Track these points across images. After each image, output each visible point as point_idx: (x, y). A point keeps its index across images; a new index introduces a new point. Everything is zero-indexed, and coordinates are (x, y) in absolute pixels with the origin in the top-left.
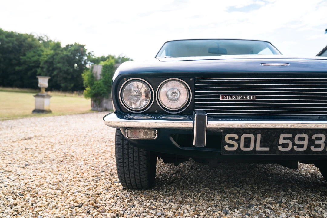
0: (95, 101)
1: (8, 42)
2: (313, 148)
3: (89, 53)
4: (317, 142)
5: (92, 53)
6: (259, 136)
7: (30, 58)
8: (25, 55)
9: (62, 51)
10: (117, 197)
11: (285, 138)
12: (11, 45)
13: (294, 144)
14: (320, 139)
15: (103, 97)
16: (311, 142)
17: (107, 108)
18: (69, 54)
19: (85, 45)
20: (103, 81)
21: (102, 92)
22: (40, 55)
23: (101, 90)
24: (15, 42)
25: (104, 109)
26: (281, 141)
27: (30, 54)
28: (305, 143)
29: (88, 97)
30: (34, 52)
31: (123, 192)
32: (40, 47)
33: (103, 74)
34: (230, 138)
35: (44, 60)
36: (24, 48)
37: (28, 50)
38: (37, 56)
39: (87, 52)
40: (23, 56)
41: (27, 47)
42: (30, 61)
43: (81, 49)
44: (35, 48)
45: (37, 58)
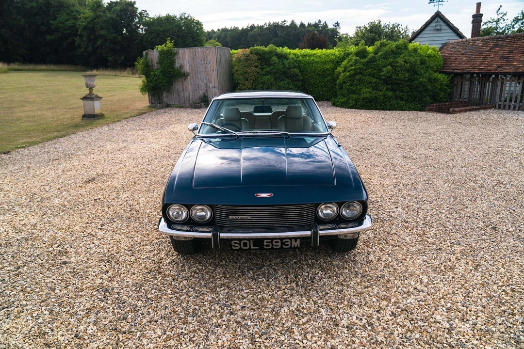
0: (153, 95)
2: (284, 246)
3: (141, 13)
4: (286, 243)
5: (145, 14)
6: (251, 241)
7: (63, 23)
8: (55, 18)
9: (104, 12)
10: (174, 262)
11: (267, 242)
13: (273, 245)
14: (288, 242)
15: (163, 90)
16: (282, 244)
17: (169, 103)
18: (114, 16)
19: (135, 3)
20: (161, 71)
21: (161, 85)
22: (76, 19)
23: (160, 83)
25: (164, 105)
26: (265, 244)
27: (62, 17)
28: (279, 244)
29: (145, 91)
30: (68, 14)
31: (179, 257)
32: (73, 5)
33: (161, 62)
34: (234, 243)
35: (82, 25)
36: (53, 9)
37: (59, 11)
38: (72, 20)
39: (138, 12)
40: (53, 20)
41: (57, 7)
42: (63, 27)
43: (130, 8)
44: (67, 8)
45: (72, 22)
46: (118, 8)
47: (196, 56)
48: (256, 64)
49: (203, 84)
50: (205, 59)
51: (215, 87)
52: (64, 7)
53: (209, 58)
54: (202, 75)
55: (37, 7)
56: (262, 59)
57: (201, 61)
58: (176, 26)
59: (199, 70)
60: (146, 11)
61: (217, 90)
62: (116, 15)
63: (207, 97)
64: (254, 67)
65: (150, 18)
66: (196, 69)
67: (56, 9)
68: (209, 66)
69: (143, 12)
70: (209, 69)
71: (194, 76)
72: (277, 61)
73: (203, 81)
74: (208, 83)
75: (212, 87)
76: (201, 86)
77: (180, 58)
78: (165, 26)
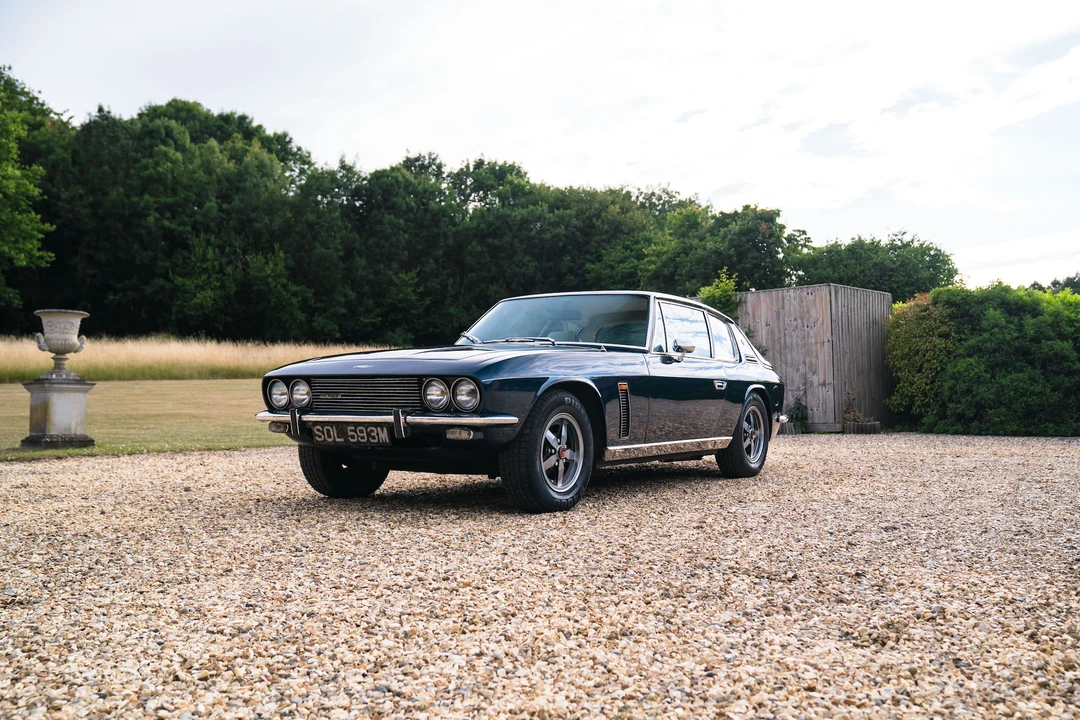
1: (556, 224)
2: (370, 439)
3: (790, 239)
4: (372, 434)
5: (801, 239)
7: (612, 268)
8: (599, 258)
9: (702, 237)
11: (351, 432)
12: (561, 230)
13: (358, 435)
14: (374, 432)
16: (369, 434)
18: (722, 247)
19: (777, 213)
22: (640, 257)
24: (575, 221)
27: (614, 254)
28: (365, 435)
30: (626, 248)
32: (643, 228)
34: (317, 430)
35: (648, 271)
36: (597, 238)
37: (609, 242)
38: (632, 259)
39: (785, 235)
40: (593, 263)
41: (607, 232)
42: (611, 277)
43: (764, 226)
44: (628, 234)
45: (632, 264)
46: (734, 227)
47: (783, 308)
48: (944, 329)
49: (797, 377)
50: (803, 316)
51: (824, 384)
52: (622, 232)
53: (813, 313)
54: (795, 353)
55: (566, 236)
56: (962, 317)
57: (796, 320)
58: (875, 264)
59: (789, 343)
60: (804, 232)
61: (831, 393)
62: (726, 244)
63: (806, 408)
64: (940, 336)
65: (814, 249)
66: (782, 341)
67: (604, 237)
68: (812, 333)
69: (797, 234)
70: (813, 341)
71: (778, 355)
72: (1003, 321)
73: (798, 370)
74: (809, 375)
75: (819, 385)
76: (793, 381)
77: (747, 313)
78: (846, 266)
